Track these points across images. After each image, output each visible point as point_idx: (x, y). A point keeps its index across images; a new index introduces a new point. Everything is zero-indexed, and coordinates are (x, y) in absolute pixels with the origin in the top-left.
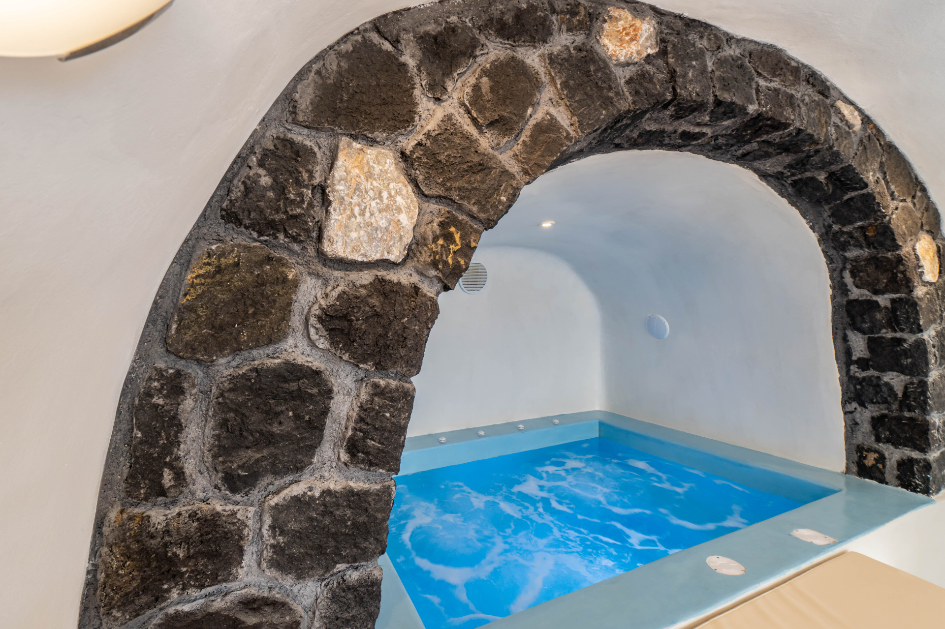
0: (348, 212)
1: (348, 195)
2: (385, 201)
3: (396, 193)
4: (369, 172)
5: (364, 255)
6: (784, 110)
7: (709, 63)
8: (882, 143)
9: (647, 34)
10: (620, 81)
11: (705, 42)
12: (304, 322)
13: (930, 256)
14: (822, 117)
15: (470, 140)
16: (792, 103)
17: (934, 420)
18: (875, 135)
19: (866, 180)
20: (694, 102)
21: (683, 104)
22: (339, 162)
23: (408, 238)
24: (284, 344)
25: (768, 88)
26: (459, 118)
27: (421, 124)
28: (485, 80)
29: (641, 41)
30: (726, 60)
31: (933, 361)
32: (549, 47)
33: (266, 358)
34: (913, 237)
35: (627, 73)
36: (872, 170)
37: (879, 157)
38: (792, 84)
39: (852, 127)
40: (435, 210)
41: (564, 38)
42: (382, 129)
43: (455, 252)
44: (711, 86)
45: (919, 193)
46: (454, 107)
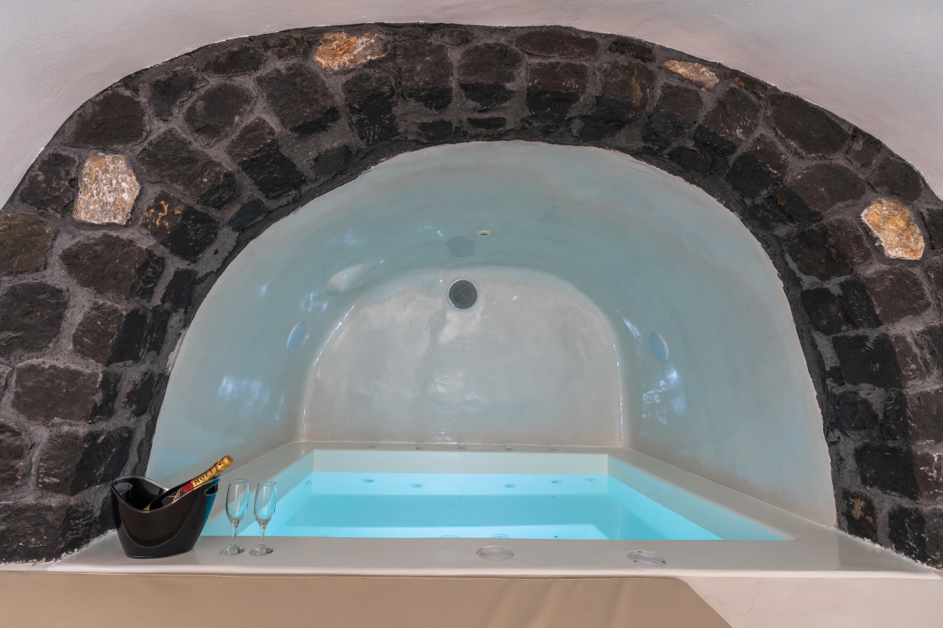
0: (90, 194)
1: (90, 183)
2: (114, 186)
3: (122, 180)
4: (106, 169)
5: (98, 220)
6: (563, 81)
7: (455, 56)
8: (762, 95)
9: (364, 46)
10: (335, 86)
11: (446, 39)
12: (55, 259)
13: (896, 225)
14: (634, 80)
15: (184, 144)
16: (579, 73)
17: (926, 450)
18: (746, 88)
19: (730, 139)
20: (426, 90)
21: (415, 94)
22: (87, 164)
23: (128, 210)
24: (44, 273)
25: (540, 64)
26: (180, 131)
27: (147, 137)
28: (201, 103)
29: (355, 52)
30: (477, 48)
31: (913, 366)
32: (262, 72)
33: (29, 279)
34: (850, 202)
35: (344, 79)
36: (741, 127)
37: (757, 111)
38: (580, 55)
39: (700, 85)
40: (153, 191)
41: (276, 65)
42: (120, 143)
43: (163, 218)
44: (452, 74)
45: (858, 146)
46: (177, 123)
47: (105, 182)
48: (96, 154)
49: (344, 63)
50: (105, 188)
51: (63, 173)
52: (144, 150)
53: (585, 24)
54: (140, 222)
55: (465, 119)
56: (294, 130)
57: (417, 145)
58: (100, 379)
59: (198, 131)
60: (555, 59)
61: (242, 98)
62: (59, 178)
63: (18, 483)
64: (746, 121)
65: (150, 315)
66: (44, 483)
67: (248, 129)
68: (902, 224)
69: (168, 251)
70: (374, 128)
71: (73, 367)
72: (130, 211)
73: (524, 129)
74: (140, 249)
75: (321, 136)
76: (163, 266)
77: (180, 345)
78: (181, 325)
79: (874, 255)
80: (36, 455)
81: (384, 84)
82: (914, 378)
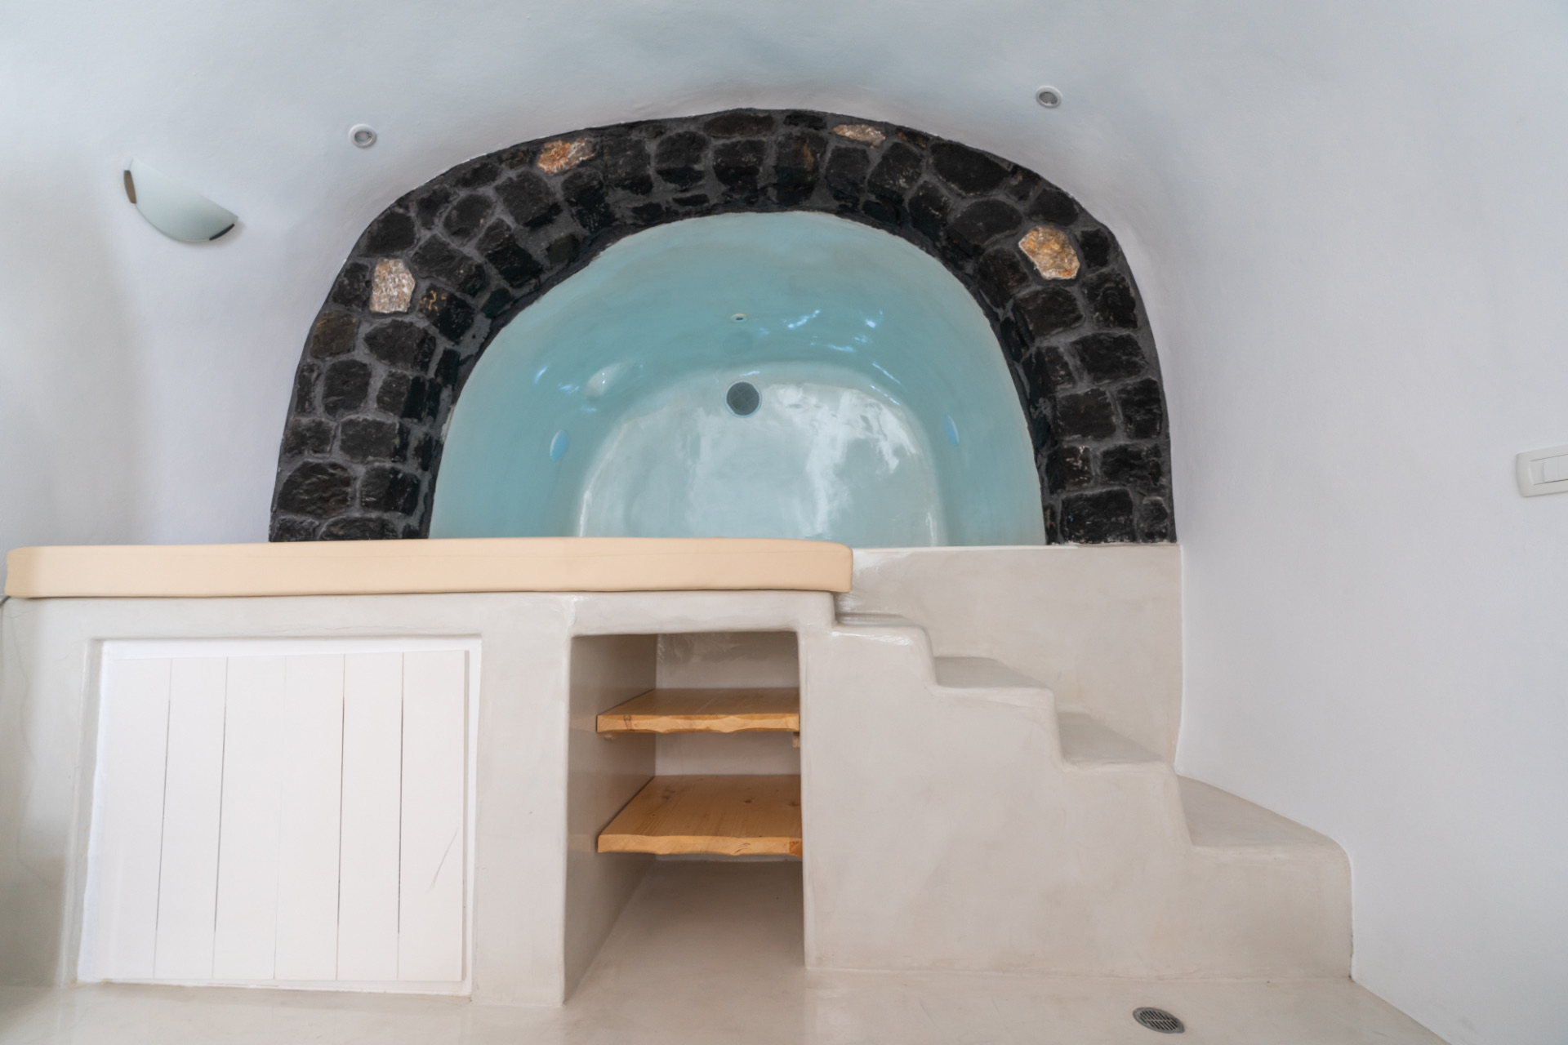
0: (380, 291)
1: (380, 283)
2: (397, 283)
3: (403, 278)
4: (390, 271)
5: (387, 310)
6: (743, 157)
7: (652, 147)
8: (924, 146)
9: (576, 149)
10: (556, 185)
11: (643, 134)
12: (360, 342)
13: (1051, 249)
14: (805, 148)
15: (444, 245)
16: (757, 148)
17: (1073, 445)
18: (909, 141)
19: (894, 189)
20: (628, 179)
21: (620, 184)
22: (377, 269)
23: (408, 300)
24: (353, 353)
25: (723, 145)
26: (440, 235)
27: (417, 243)
28: (454, 213)
29: (569, 156)
30: (670, 138)
31: (1062, 373)
32: (499, 182)
33: (344, 358)
34: (1008, 232)
35: (562, 179)
36: (904, 177)
37: (919, 161)
38: (758, 132)
39: (868, 144)
40: (425, 284)
41: (509, 174)
42: (398, 250)
43: (433, 304)
44: (649, 164)
45: (1014, 182)
46: (439, 230)
47: (390, 280)
48: (382, 260)
49: (561, 166)
50: (391, 285)
51: (361, 277)
52: (416, 253)
53: (762, 104)
54: (417, 308)
55: (670, 199)
56: (526, 225)
57: (637, 228)
58: (398, 426)
59: (455, 234)
60: (737, 138)
61: (484, 204)
62: (359, 281)
63: (348, 503)
64: (908, 171)
65: (427, 384)
66: (366, 502)
67: (491, 229)
68: (1056, 247)
69: (438, 331)
70: (593, 216)
71: (378, 419)
72: (409, 300)
73: (727, 202)
74: (418, 329)
75: (549, 228)
76: (435, 344)
77: (451, 419)
78: (450, 400)
79: (1030, 278)
80: (358, 484)
81: (594, 179)
82: (1063, 383)
